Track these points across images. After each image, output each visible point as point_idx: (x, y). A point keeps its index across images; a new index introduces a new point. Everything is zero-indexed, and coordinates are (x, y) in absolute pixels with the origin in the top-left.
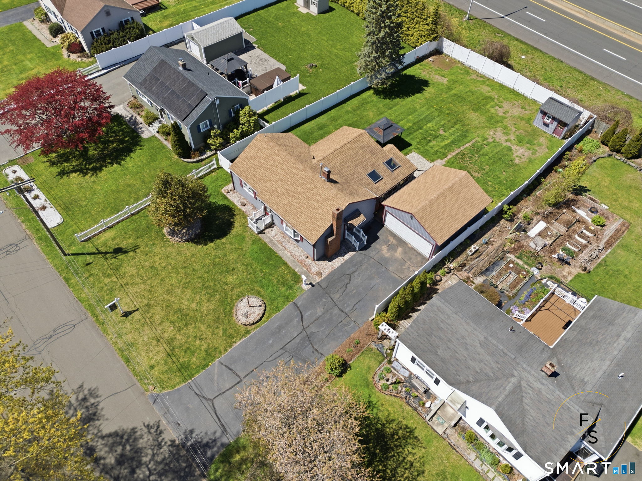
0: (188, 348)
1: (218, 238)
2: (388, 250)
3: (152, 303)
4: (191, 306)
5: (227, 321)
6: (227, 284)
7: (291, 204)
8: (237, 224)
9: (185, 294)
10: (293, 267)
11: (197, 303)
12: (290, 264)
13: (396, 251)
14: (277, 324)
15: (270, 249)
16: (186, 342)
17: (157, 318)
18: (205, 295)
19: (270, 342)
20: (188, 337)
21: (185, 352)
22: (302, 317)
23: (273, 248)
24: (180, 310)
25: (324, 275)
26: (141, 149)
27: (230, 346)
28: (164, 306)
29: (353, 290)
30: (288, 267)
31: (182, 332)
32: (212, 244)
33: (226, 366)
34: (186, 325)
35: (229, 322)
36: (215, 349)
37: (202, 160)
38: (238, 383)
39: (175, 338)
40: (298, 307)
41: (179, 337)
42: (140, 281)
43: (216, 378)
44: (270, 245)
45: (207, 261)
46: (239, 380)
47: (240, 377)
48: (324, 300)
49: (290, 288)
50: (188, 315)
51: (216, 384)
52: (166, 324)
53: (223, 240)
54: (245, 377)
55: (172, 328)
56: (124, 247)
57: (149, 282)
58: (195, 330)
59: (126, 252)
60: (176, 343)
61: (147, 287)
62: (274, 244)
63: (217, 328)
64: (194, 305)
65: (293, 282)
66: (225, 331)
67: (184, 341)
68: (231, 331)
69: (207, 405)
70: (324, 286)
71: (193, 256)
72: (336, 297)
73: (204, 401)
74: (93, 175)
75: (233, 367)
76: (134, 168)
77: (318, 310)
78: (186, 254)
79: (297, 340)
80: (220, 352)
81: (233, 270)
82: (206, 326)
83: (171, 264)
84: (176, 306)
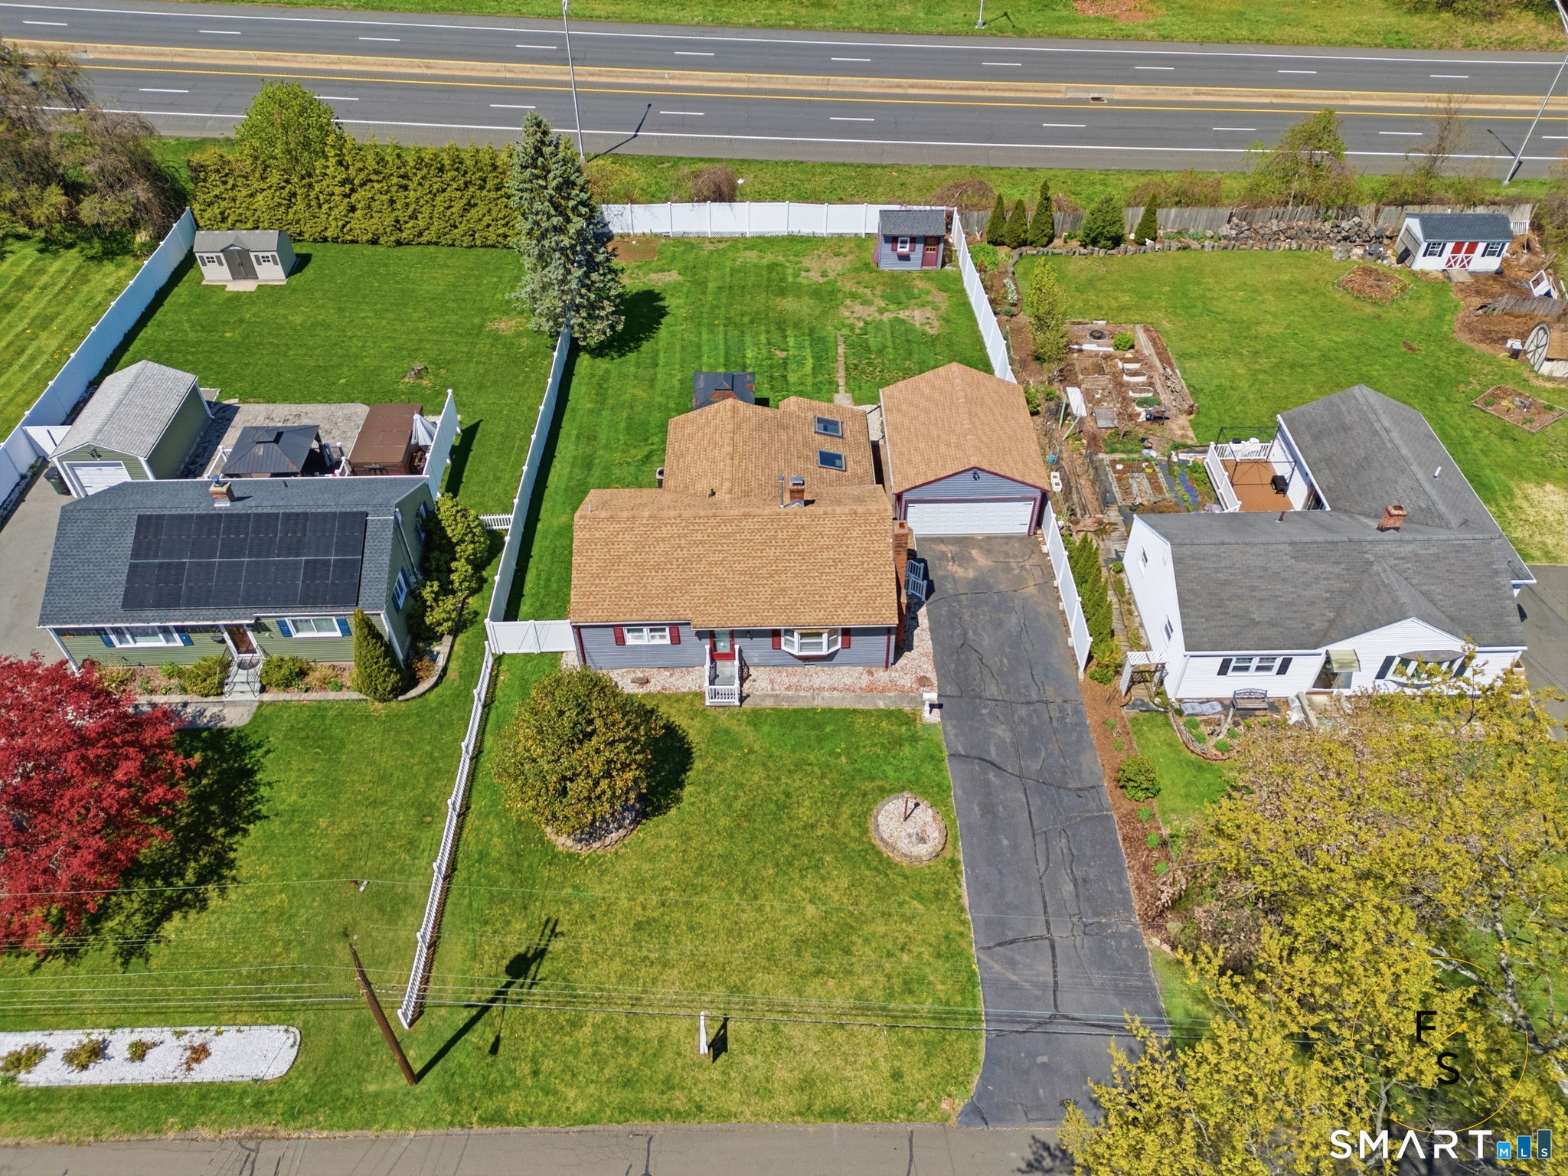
0: (906, 983)
1: (685, 771)
2: (961, 566)
3: (734, 980)
4: (808, 916)
5: (900, 880)
6: (813, 826)
7: (783, 590)
8: (681, 721)
9: (768, 909)
10: (870, 707)
11: (811, 901)
12: (860, 706)
13: (973, 559)
14: (976, 809)
15: (796, 711)
16: (889, 977)
17: (781, 995)
18: (803, 877)
19: (1005, 842)
20: (879, 966)
21: (911, 992)
22: (993, 764)
23: (795, 706)
24: (800, 944)
25: (933, 677)
26: (268, 752)
27: (962, 910)
28: (764, 963)
29: (1001, 661)
30: (866, 713)
31: (858, 968)
32: (688, 789)
33: (1000, 944)
34: (847, 952)
35: (906, 877)
36: (946, 937)
37: (445, 670)
38: (1053, 948)
39: (863, 991)
40: (967, 757)
41: (865, 982)
42: (655, 970)
43: (1015, 978)
44: (785, 705)
45: (724, 822)
46: (1047, 942)
47: (1042, 938)
48: (984, 711)
49: (914, 739)
50: (826, 935)
51: (1027, 986)
52: (813, 986)
53: (698, 765)
54: (1048, 929)
55: (831, 983)
56: (522, 950)
57: (672, 954)
58: (874, 945)
59: (541, 954)
60: (877, 996)
61: (684, 966)
62: (789, 699)
63: (901, 904)
64: (811, 910)
65: (904, 728)
66: (918, 896)
67: (882, 979)
68: (927, 889)
69: (1060, 1029)
70: (955, 692)
71: (686, 837)
72: (992, 690)
73: (1050, 1028)
74: (223, 889)
75: (1011, 935)
76: (310, 797)
77: (999, 732)
78: (667, 846)
79: (1036, 802)
80: (961, 934)
81: (788, 795)
82: (879, 920)
83: (666, 888)
84: (785, 942)
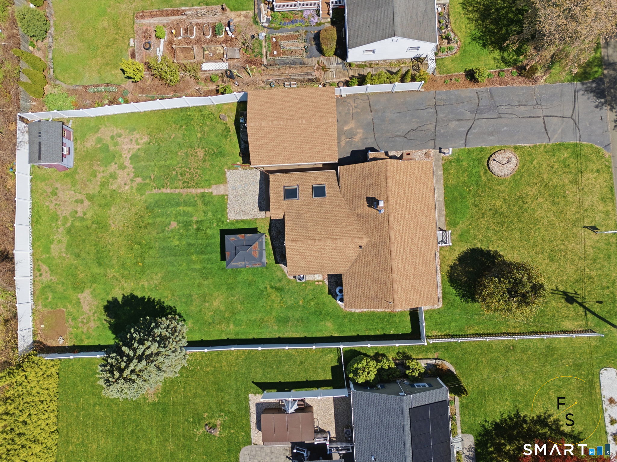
0: (565, 167)
1: (482, 251)
2: (355, 135)
3: (570, 225)
4: (543, 201)
5: (525, 168)
6: (504, 200)
8: (456, 255)
9: (542, 215)
10: (442, 177)
11: (537, 199)
12: (442, 182)
13: (351, 129)
14: (490, 138)
15: (447, 208)
16: (564, 173)
17: (573, 209)
18: (527, 203)
19: (505, 128)
20: (560, 175)
21: (569, 165)
22: (469, 130)
23: (444, 208)
24: (553, 203)
25: (424, 151)
26: (486, 421)
27: (535, 146)
28: (563, 215)
29: (414, 122)
30: (446, 179)
31: (561, 183)
32: (490, 248)
33: (547, 134)
34: (556, 187)
35: (524, 165)
36: (547, 152)
37: (435, 359)
38: (547, 116)
39: (570, 181)
40: (466, 140)
41: (566, 181)
42: (568, 253)
43: (560, 131)
44: (444, 213)
45: (506, 234)
46: (545, 118)
47: (543, 120)
48: (442, 131)
49: (458, 160)
50: (549, 194)
51: (562, 126)
52: (570, 199)
53: (479, 246)
54: (540, 117)
55: (567, 192)
56: (563, 300)
57: (562, 247)
58: (552, 178)
59: (565, 293)
60: (571, 177)
61: (567, 243)
62: (440, 211)
63: (535, 168)
64: (540, 200)
65: (453, 164)
66: (531, 162)
67: (565, 175)
68: (527, 158)
69: (577, 117)
70: (433, 142)
71: (513, 248)
72: (431, 127)
73: (577, 121)
74: (550, 416)
75: (544, 130)
76: (506, 397)
77: (453, 126)
78: (517, 254)
79: (486, 116)
80: (545, 147)
81: (491, 209)
82: (542, 175)
83: (536, 252)
84: (554, 209)
